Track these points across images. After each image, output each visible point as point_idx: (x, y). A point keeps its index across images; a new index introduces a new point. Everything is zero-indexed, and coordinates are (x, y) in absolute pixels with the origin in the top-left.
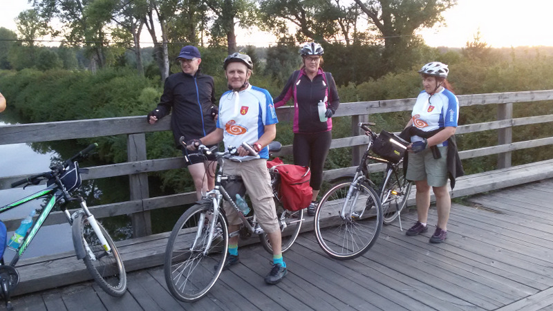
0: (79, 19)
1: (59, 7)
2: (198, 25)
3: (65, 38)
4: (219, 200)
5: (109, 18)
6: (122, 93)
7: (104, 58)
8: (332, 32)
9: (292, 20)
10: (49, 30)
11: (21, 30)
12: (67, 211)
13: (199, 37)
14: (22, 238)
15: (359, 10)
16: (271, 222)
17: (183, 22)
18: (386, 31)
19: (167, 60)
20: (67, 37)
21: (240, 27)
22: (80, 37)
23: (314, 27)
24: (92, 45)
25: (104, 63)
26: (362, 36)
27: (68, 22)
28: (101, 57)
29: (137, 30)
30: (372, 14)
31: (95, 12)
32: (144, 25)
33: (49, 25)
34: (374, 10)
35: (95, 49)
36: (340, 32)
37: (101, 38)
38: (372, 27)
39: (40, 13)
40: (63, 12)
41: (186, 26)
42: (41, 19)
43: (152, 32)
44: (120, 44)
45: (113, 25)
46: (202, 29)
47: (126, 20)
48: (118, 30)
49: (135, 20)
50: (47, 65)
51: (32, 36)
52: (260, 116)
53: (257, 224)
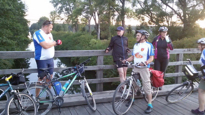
0: (70, 14)
1: (64, 10)
2: (112, 17)
3: (65, 21)
4: (132, 81)
5: (80, 14)
6: (84, 41)
7: (78, 28)
8: (162, 21)
9: (147, 16)
10: (60, 18)
11: (51, 17)
12: (79, 80)
13: (112, 21)
14: (66, 88)
15: (174, 13)
16: (149, 91)
17: (106, 16)
18: (184, 21)
19: (99, 29)
20: (66, 20)
21: (127, 19)
22: (70, 20)
23: (155, 19)
24: (74, 23)
25: (78, 30)
26: (175, 23)
27: (66, 15)
28: (77, 27)
29: (90, 18)
30: (179, 15)
31: (76, 12)
32: (92, 17)
33: (60, 16)
34: (180, 13)
35: (75, 25)
36: (166, 21)
37: (77, 21)
38: (179, 20)
39: (58, 12)
40: (65, 12)
41: (107, 18)
42: (58, 14)
43: (95, 19)
44: (83, 23)
45: (81, 17)
46: (113, 18)
47: (86, 15)
48: (83, 18)
49: (89, 15)
50: (58, 30)
51: (54, 20)
52: (148, 52)
53: (143, 90)
